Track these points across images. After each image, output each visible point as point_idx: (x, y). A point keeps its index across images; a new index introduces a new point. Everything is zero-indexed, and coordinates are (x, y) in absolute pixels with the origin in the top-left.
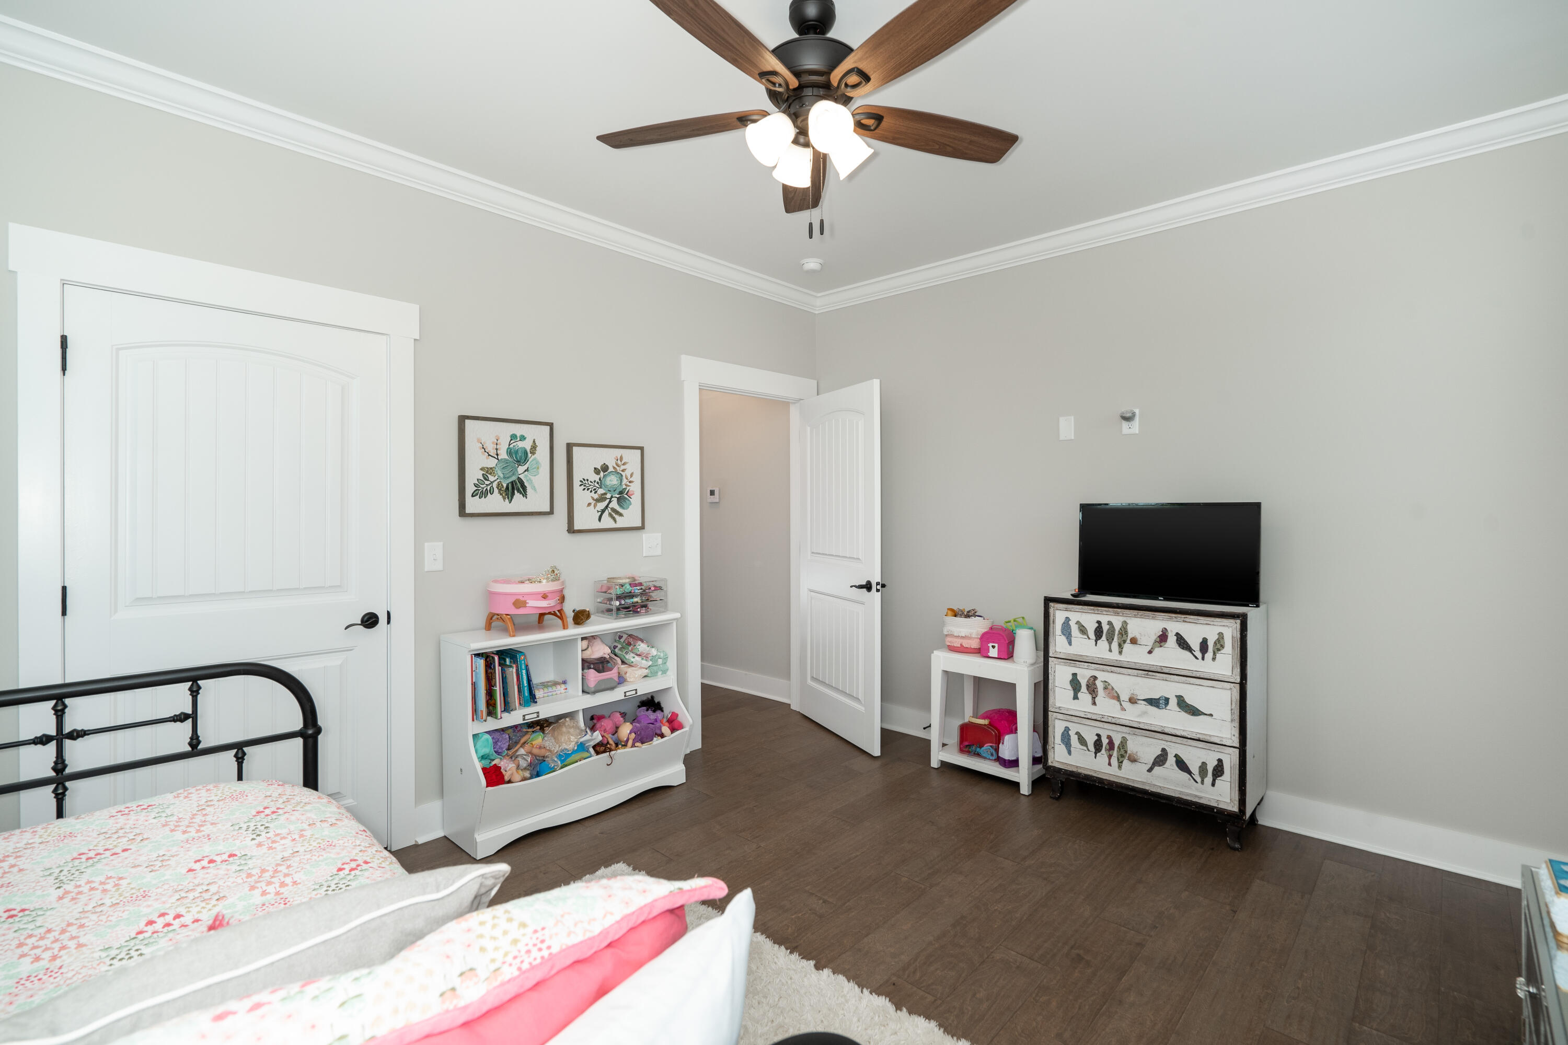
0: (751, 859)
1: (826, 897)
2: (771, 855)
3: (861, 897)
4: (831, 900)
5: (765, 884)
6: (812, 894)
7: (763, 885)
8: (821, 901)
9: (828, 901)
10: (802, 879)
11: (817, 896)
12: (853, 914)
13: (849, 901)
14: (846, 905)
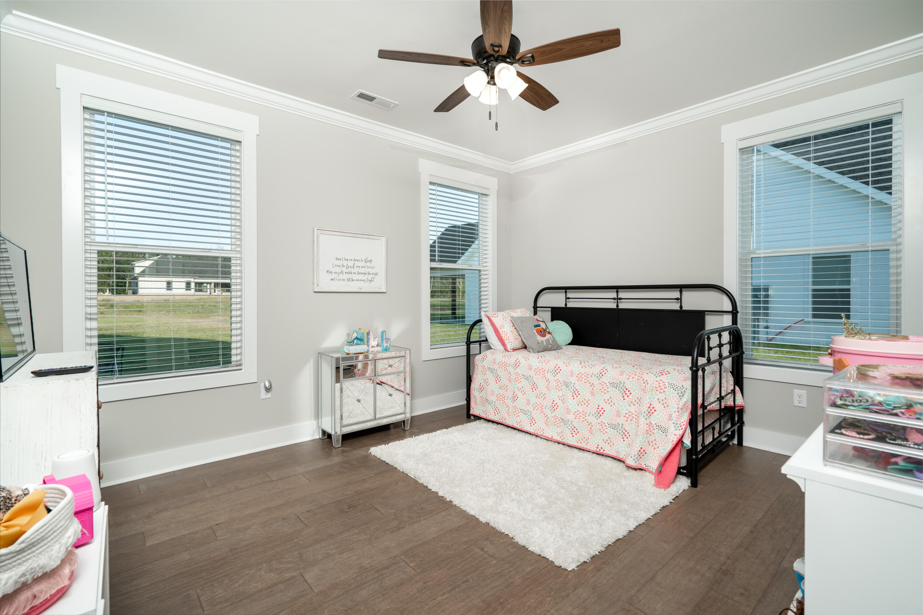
0: (549, 599)
1: (481, 553)
2: (528, 604)
3: (455, 551)
4: (478, 550)
5: (529, 569)
6: (491, 556)
7: (532, 568)
8: (485, 550)
9: (480, 549)
10: (499, 570)
11: (488, 554)
12: (464, 539)
13: (465, 549)
14: (468, 546)
